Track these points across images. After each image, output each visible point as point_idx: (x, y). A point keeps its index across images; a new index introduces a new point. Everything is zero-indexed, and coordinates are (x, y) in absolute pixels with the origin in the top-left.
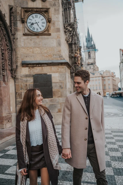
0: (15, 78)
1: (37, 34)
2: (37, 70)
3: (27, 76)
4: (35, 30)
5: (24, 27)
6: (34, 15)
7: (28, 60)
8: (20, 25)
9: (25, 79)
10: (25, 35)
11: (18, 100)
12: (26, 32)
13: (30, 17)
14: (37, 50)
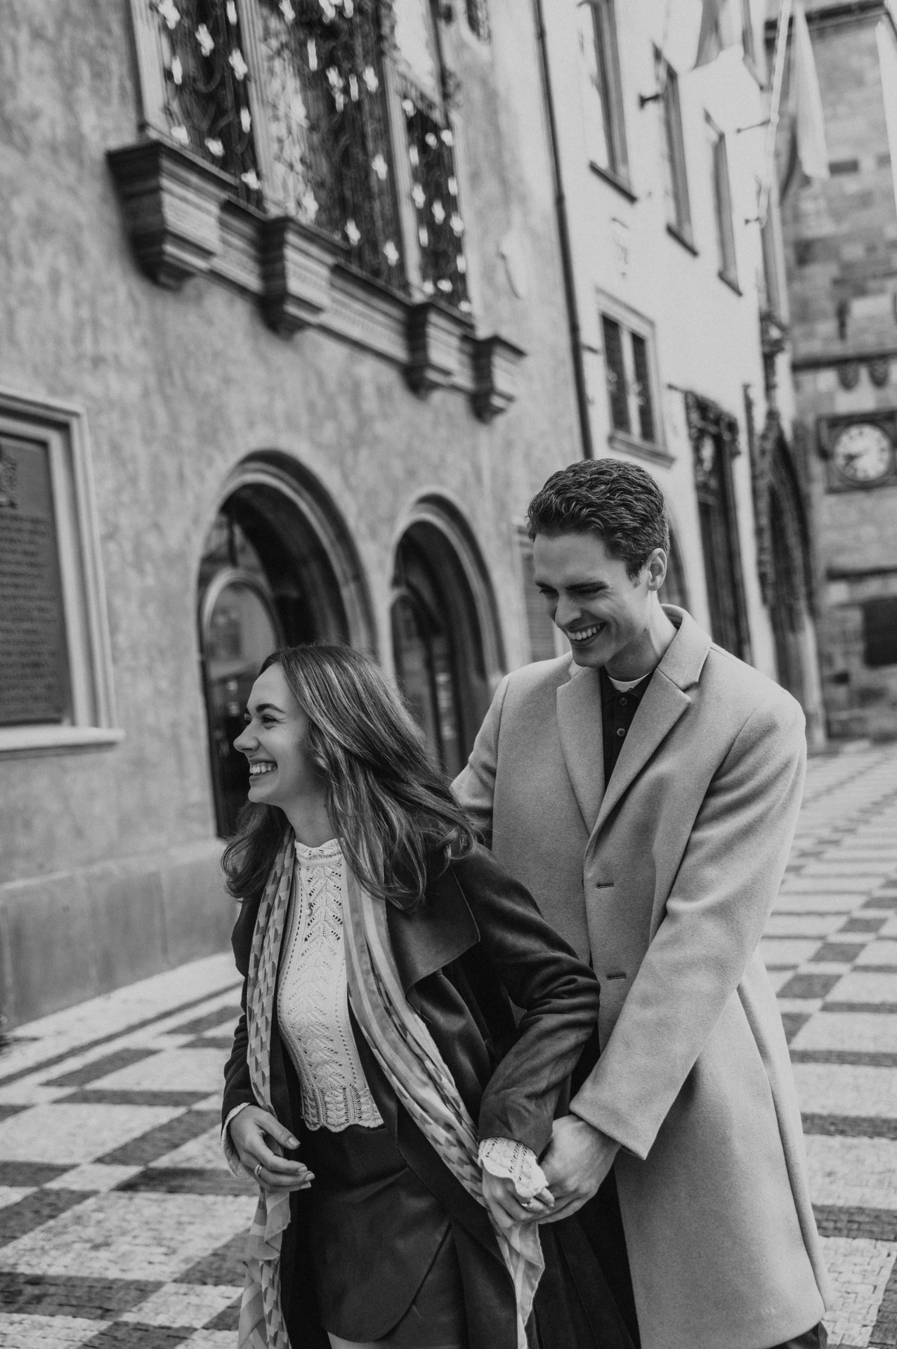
0: (814, 612)
1: (867, 486)
2: (872, 588)
3: (844, 606)
4: (860, 475)
5: (828, 472)
6: (854, 431)
7: (847, 561)
8: (817, 467)
9: (839, 615)
10: (831, 491)
11: (828, 672)
12: (837, 484)
13: (845, 439)
14: (869, 531)
